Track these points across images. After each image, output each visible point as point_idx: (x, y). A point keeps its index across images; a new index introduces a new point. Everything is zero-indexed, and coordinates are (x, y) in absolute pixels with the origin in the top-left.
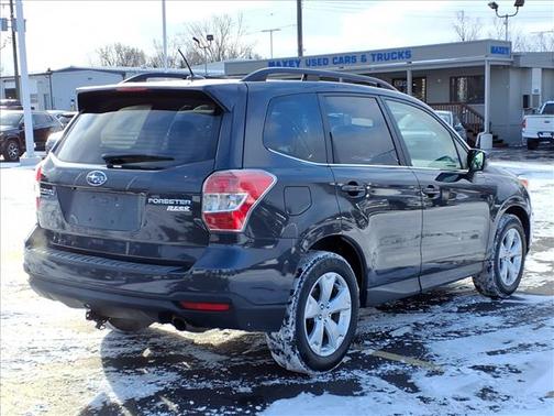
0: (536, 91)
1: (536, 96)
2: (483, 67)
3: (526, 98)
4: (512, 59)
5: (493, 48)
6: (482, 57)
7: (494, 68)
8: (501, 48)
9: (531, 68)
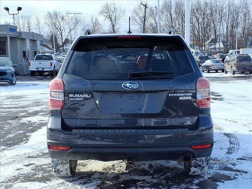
0: (28, 50)
1: (28, 52)
2: (7, 37)
3: (24, 52)
4: (18, 34)
5: (10, 28)
6: (6, 33)
7: (11, 38)
8: (13, 29)
9: (25, 39)
